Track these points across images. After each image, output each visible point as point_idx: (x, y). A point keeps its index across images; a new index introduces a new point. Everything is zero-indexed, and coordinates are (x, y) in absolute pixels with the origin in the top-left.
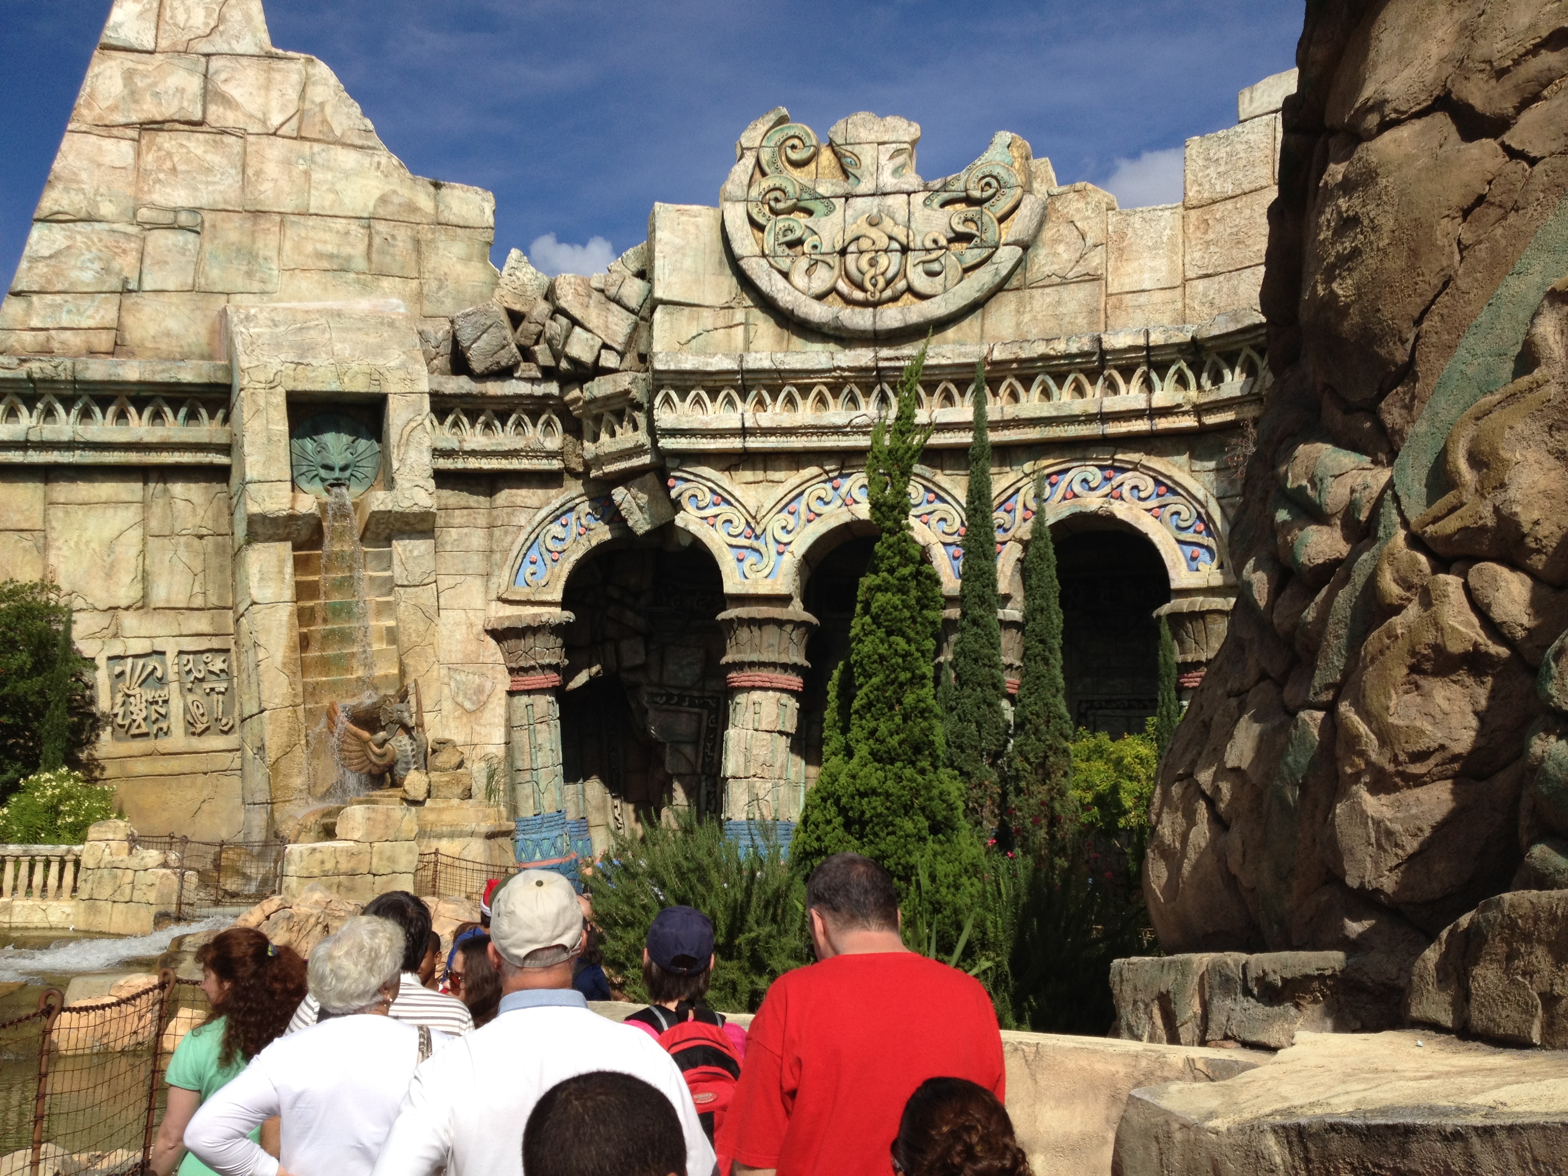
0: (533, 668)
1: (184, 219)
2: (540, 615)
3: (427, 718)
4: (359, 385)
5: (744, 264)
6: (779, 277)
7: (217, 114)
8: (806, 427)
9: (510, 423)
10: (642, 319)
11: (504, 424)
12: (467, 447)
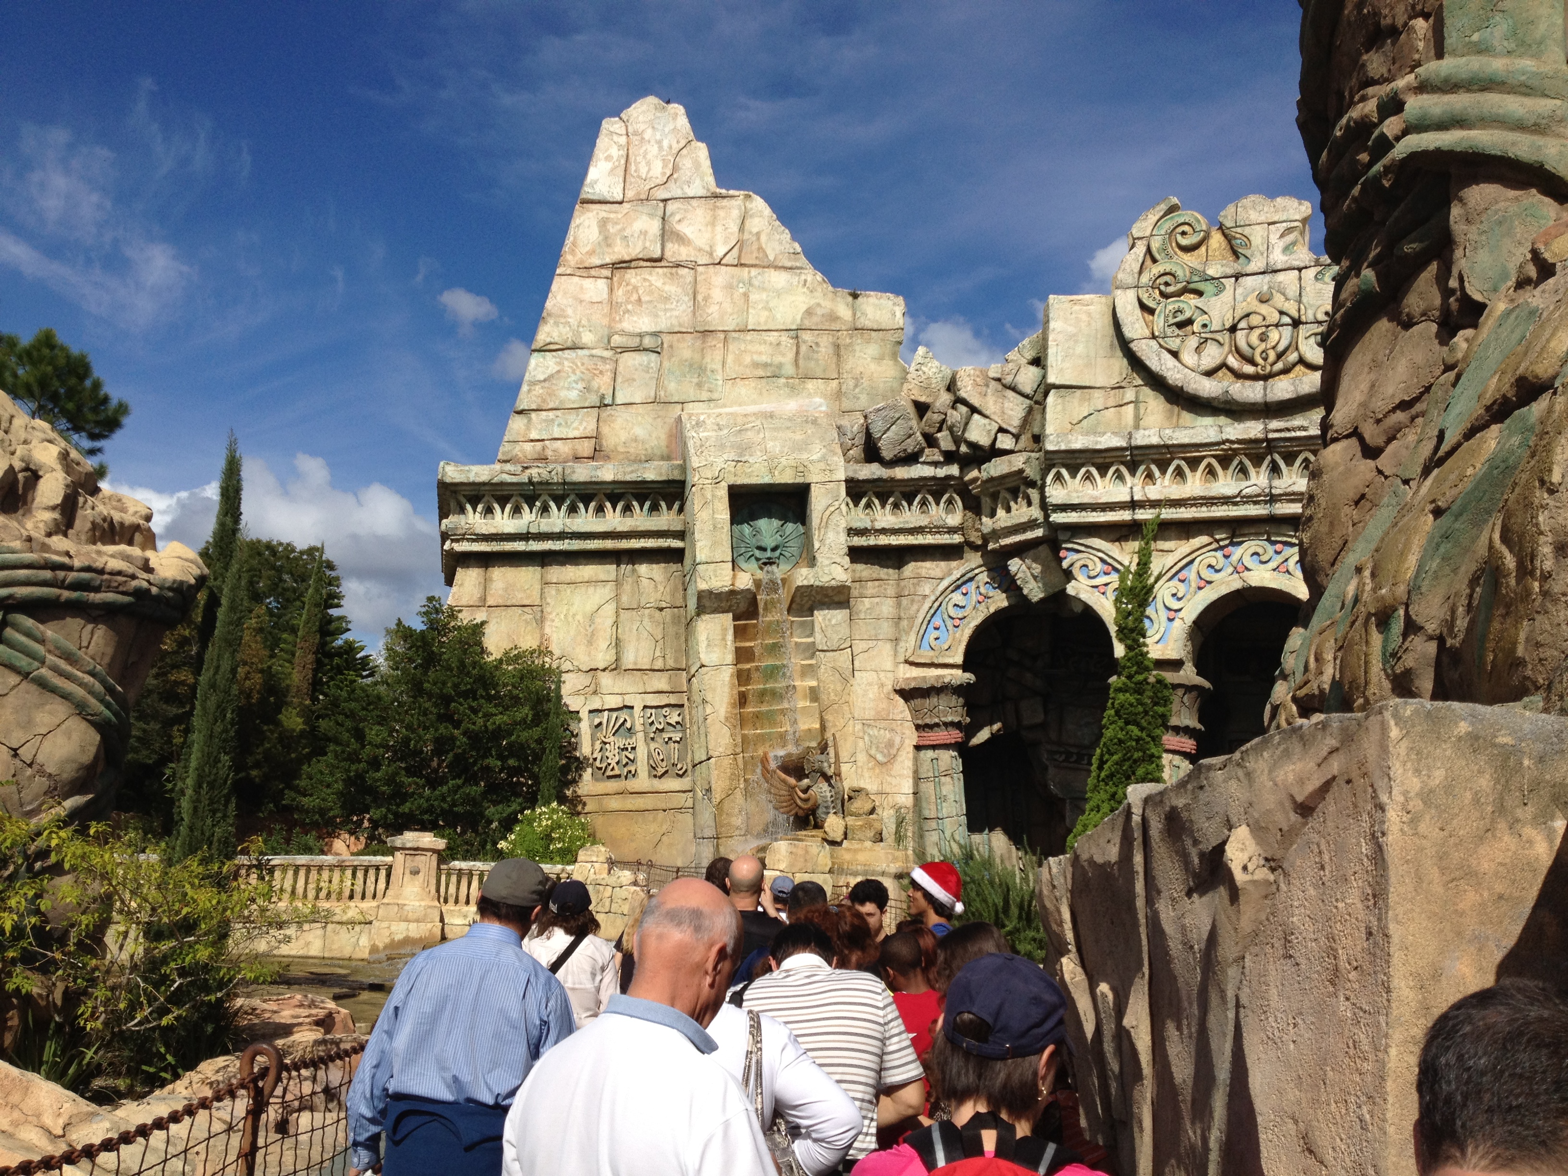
0: (937, 725)
1: (648, 342)
2: (943, 676)
3: (844, 768)
4: (786, 478)
5: (1134, 346)
6: (1168, 356)
7: (674, 251)
8: (1195, 499)
9: (915, 503)
10: (1037, 402)
11: (910, 504)
12: (878, 525)
